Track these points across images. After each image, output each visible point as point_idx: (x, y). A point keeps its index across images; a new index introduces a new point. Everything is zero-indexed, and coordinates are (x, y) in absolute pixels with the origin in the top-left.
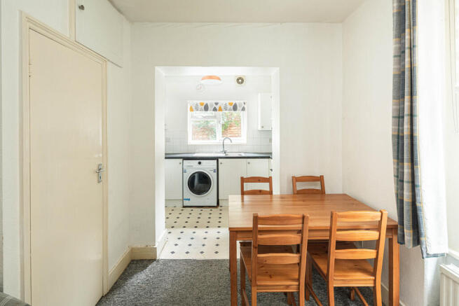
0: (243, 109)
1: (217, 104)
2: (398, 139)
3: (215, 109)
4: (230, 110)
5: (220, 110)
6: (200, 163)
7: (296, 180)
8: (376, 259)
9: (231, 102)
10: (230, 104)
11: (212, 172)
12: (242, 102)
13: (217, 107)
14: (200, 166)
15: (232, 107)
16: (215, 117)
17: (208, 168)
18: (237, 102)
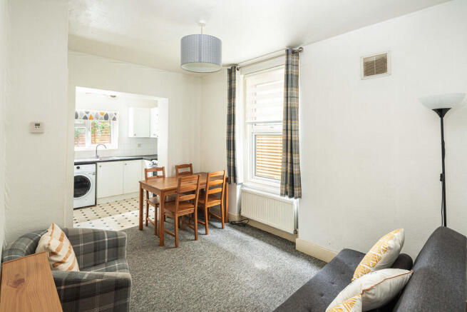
0: (114, 119)
1: (87, 113)
2: (229, 141)
3: (85, 118)
4: (101, 119)
5: (91, 118)
6: (78, 168)
7: (178, 167)
8: (222, 192)
9: (102, 111)
10: (102, 114)
11: (91, 175)
12: (114, 113)
13: (88, 116)
14: (78, 171)
15: (103, 117)
16: (84, 124)
17: (86, 171)
18: (109, 113)
